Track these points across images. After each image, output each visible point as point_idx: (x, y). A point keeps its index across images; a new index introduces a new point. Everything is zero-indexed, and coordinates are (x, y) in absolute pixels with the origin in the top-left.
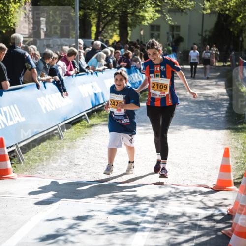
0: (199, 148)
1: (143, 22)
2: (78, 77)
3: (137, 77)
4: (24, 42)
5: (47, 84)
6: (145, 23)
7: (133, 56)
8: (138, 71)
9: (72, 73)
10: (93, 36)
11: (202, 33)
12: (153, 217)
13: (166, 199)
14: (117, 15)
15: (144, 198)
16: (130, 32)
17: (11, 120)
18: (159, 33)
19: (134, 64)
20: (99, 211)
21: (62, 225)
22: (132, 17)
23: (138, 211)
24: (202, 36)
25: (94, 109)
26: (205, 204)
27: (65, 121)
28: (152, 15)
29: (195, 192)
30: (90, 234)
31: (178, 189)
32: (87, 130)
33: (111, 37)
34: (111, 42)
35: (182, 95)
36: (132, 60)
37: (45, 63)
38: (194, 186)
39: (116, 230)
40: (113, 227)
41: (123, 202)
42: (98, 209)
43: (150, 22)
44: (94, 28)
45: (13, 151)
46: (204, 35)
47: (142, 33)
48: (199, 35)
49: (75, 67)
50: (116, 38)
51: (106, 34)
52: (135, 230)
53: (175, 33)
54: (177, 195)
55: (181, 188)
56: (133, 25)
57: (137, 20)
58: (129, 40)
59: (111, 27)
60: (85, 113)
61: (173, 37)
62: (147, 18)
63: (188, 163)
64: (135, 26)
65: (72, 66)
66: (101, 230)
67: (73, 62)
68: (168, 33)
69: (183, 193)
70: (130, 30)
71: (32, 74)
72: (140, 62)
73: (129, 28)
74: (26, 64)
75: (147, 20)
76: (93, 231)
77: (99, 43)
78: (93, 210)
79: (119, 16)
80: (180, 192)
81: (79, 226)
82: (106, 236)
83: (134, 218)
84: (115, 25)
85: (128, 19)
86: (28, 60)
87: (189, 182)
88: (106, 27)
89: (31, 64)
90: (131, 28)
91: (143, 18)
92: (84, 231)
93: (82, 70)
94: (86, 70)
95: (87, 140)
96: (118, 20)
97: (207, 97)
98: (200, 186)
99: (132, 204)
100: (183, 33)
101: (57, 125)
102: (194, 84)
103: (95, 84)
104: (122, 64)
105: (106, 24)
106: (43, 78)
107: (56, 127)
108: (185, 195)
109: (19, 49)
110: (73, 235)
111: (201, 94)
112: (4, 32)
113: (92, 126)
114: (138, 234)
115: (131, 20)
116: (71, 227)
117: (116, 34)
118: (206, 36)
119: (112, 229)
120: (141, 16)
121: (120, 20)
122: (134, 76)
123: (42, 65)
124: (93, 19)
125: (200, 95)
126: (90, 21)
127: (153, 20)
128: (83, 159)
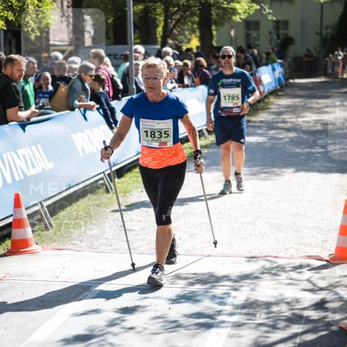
0: (311, 201)
1: (234, 18)
5: (88, 113)
6: (237, 18)
11: (321, 30)
12: (234, 305)
13: (257, 278)
14: (196, 8)
15: (224, 276)
16: (214, 33)
17: (33, 166)
18: (257, 32)
22: (218, 11)
23: (213, 297)
24: (320, 34)
26: (314, 285)
27: (114, 166)
28: (246, 7)
29: (301, 267)
30: (139, 332)
31: (275, 263)
33: (189, 41)
35: (290, 122)
38: (302, 257)
40: (175, 321)
43: (243, 16)
45: (36, 213)
46: (324, 33)
47: (232, 33)
48: (317, 33)
51: (181, 37)
52: (208, 326)
53: (281, 32)
54: (274, 272)
55: (281, 262)
56: (219, 24)
57: (225, 14)
58: (215, 44)
59: (188, 26)
61: (278, 38)
62: (240, 11)
63: (294, 224)
64: (222, 24)
68: (270, 33)
69: (282, 269)
70: (216, 30)
73: (214, 27)
75: (239, 14)
76: (145, 329)
79: (199, 9)
80: (277, 267)
81: (123, 321)
82: (165, 336)
84: (193, 23)
85: (211, 14)
87: (294, 253)
88: (180, 25)
90: (216, 26)
91: (234, 12)
92: (132, 328)
96: (197, 16)
97: (325, 124)
98: (310, 257)
99: (205, 287)
100: (293, 31)
101: (103, 172)
102: (309, 105)
107: (102, 175)
108: (286, 272)
110: (115, 335)
111: (318, 120)
115: (217, 15)
116: (112, 324)
117: (196, 37)
118: (327, 34)
119: (173, 325)
120: (231, 8)
121: (200, 16)
124: (160, 15)
125: (316, 122)
127: (249, 13)
128: (139, 221)
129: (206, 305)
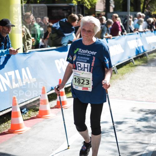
20: (130, 119)
25: (138, 55)
27: (118, 63)
30: (124, 132)
32: (133, 68)
39: (140, 131)
60: (132, 58)
95: (132, 75)
101: (114, 65)
113: (136, 66)
128: (128, 86)
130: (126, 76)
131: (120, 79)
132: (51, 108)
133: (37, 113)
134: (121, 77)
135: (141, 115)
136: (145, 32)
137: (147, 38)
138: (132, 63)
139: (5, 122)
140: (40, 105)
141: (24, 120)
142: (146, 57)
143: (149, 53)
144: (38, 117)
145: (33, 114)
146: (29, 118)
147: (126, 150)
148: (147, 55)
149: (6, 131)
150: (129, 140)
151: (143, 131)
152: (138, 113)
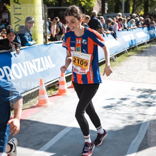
2: (123, 32)
3: (152, 32)
4: (98, 15)
5: (108, 35)
7: (151, 21)
8: (153, 29)
9: (120, 29)
10: (131, 12)
16: (149, 9)
19: (151, 25)
20: (132, 96)
21: (114, 102)
23: (152, 97)
25: (130, 47)
27: (116, 53)
30: (128, 106)
32: (127, 58)
33: (140, 12)
34: (140, 14)
36: (150, 23)
37: (107, 25)
39: (141, 105)
41: (144, 92)
42: (132, 95)
44: (131, 8)
49: (122, 27)
50: (142, 13)
51: (137, 11)
52: (150, 106)
56: (151, 6)
59: (140, 7)
60: (126, 49)
64: (152, 6)
65: (120, 26)
66: (133, 105)
67: (121, 24)
71: (101, 30)
72: (154, 24)
73: (149, 7)
74: (98, 25)
76: (129, 105)
77: (135, 15)
78: (129, 96)
79: (144, 1)
81: (122, 102)
82: (136, 108)
83: (149, 100)
84: (142, 6)
85: (148, 3)
86: (99, 23)
88: (137, 7)
89: (100, 25)
92: (125, 105)
93: (125, 28)
94: (127, 28)
95: (127, 62)
96: (143, 4)
99: (149, 93)
101: (113, 55)
103: (132, 35)
104: (145, 26)
105: (137, 6)
106: (106, 32)
107: (112, 56)
109: (95, 18)
110: (120, 107)
112: (88, 10)
113: (130, 56)
114: (151, 107)
115: (151, 3)
116: (119, 103)
117: (143, 11)
119: (138, 105)
121: (145, 4)
122: (151, 31)
123: (106, 26)
124: (131, 3)
126: (129, 4)
128: (125, 71)
129: (149, 99)
130: (123, 63)
131: (118, 66)
132: (68, 88)
133: (57, 92)
134: (118, 64)
135: (140, 93)
136: (134, 29)
137: (137, 34)
138: (126, 53)
139: (33, 99)
140: (60, 85)
141: (49, 97)
142: (136, 49)
143: (139, 46)
144: (58, 95)
145: (53, 93)
146: (51, 95)
147: (132, 119)
148: (137, 47)
149: (35, 105)
150: (133, 112)
151: (143, 105)
152: (137, 92)
